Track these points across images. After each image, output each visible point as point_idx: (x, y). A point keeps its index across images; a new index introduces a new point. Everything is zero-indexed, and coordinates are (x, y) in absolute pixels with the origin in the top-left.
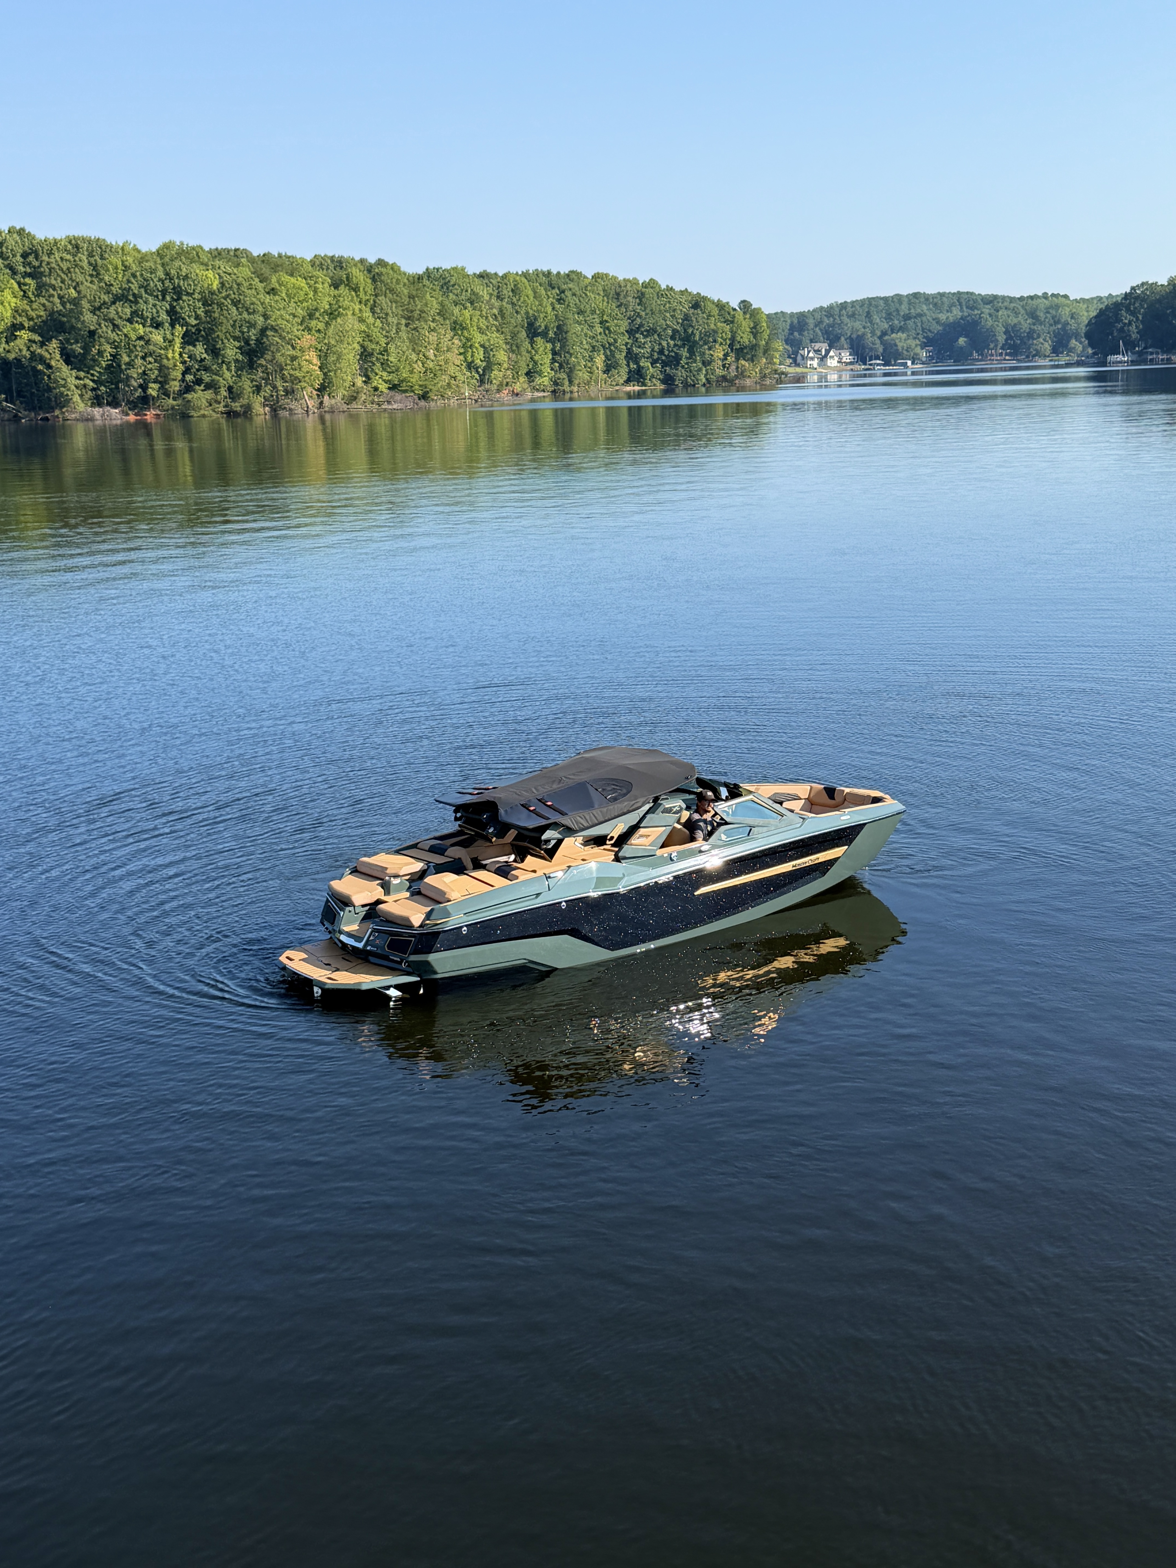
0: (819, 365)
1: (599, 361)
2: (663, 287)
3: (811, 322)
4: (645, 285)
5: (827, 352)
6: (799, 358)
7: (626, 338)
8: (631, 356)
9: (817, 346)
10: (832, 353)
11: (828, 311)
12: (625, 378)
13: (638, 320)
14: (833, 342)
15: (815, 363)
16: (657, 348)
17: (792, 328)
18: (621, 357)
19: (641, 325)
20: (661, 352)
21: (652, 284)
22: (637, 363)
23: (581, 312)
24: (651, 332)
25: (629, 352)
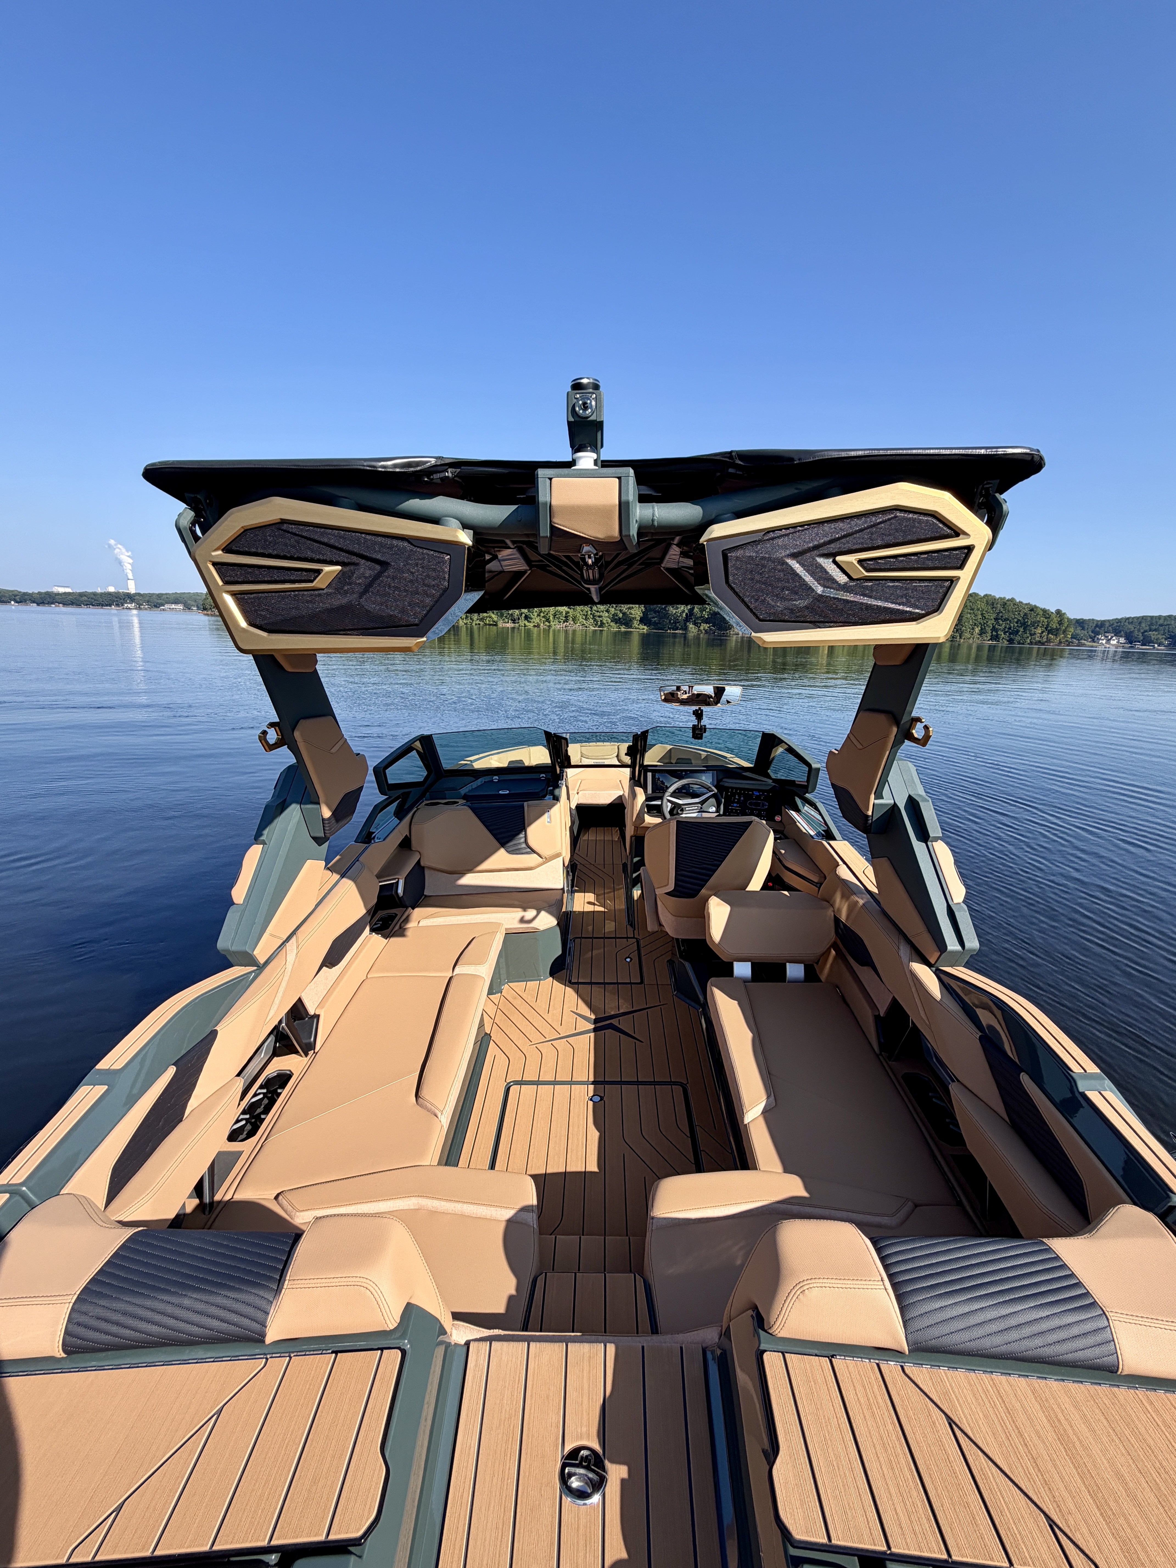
0: (1106, 643)
1: (977, 630)
2: (1018, 601)
3: (1107, 624)
4: (1008, 600)
5: (1112, 637)
6: (1096, 639)
7: (993, 621)
8: (994, 629)
9: (1107, 635)
10: (1114, 638)
11: (1119, 621)
12: (989, 638)
13: (1001, 614)
14: (1117, 633)
15: (1104, 642)
16: (1008, 626)
17: (1097, 626)
18: (989, 630)
19: (1002, 617)
20: (1010, 628)
21: (1012, 600)
22: (997, 632)
23: (972, 609)
24: (1006, 620)
25: (994, 627)
